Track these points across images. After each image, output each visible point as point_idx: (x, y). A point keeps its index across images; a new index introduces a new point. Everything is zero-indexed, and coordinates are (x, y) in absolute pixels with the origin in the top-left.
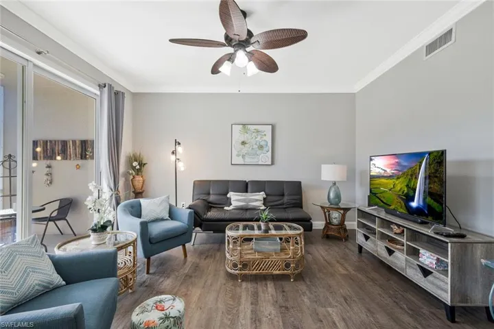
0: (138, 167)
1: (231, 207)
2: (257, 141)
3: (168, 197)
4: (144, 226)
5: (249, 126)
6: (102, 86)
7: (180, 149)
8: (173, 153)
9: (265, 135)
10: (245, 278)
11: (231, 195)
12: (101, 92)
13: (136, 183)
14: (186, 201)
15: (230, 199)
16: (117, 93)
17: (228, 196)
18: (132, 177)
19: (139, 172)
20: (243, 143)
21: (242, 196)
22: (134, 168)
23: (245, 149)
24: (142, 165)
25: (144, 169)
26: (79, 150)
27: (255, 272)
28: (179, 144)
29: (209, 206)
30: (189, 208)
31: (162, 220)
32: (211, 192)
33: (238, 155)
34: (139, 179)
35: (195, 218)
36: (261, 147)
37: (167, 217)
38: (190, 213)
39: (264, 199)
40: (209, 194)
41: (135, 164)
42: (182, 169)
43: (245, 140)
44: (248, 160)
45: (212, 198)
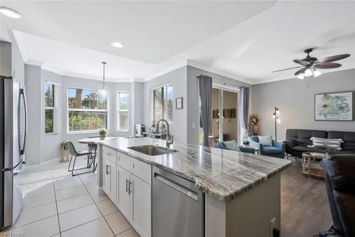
0: (255, 121)
1: (312, 146)
2: (337, 104)
3: (271, 136)
4: (261, 146)
5: (330, 95)
6: (241, 88)
7: (278, 112)
8: (274, 114)
9: (346, 99)
10: (313, 177)
11: (313, 139)
12: (241, 90)
13: (255, 129)
14: (282, 139)
15: (312, 141)
16: (247, 88)
17: (311, 139)
18: (252, 126)
19: (256, 124)
20: (325, 106)
21: (321, 140)
22: (253, 122)
23: (326, 110)
24: (257, 120)
25: (258, 123)
26: (229, 114)
27: (319, 175)
28: (277, 109)
29: (296, 144)
30: (284, 142)
31: (269, 146)
32: (298, 136)
33: (320, 114)
34: (256, 127)
35: (286, 148)
36: (341, 108)
37: (271, 145)
38: (283, 144)
39: (342, 144)
40: (297, 137)
41: (254, 120)
42: (279, 123)
43: (327, 104)
44: (329, 117)
45: (299, 140)
